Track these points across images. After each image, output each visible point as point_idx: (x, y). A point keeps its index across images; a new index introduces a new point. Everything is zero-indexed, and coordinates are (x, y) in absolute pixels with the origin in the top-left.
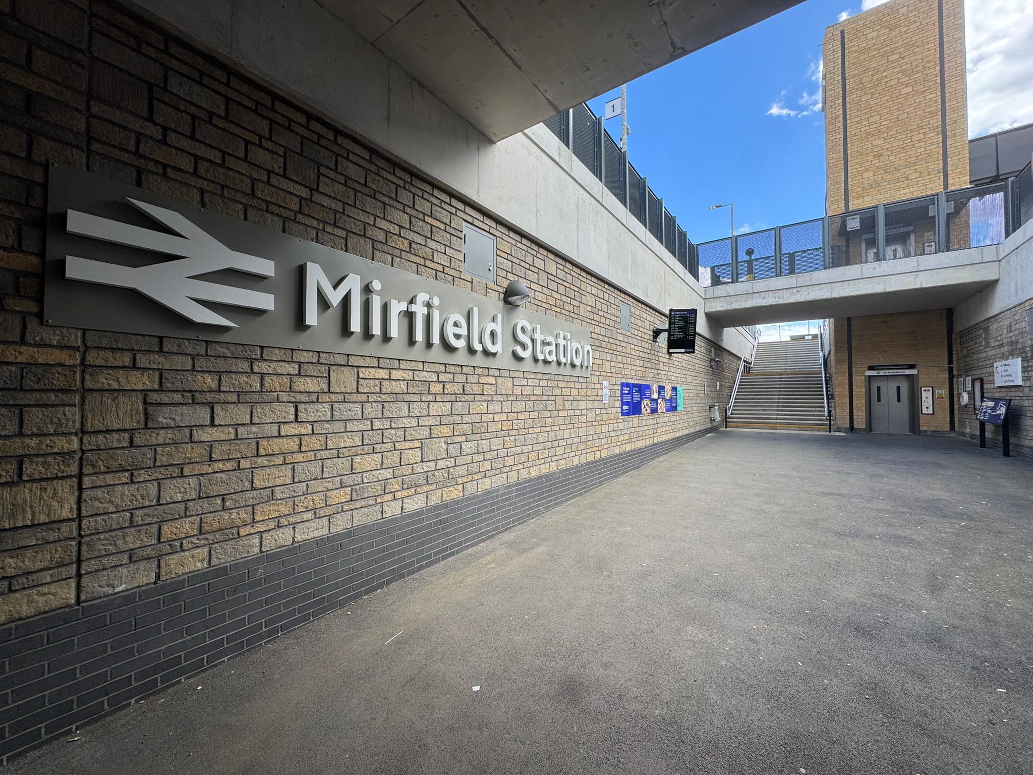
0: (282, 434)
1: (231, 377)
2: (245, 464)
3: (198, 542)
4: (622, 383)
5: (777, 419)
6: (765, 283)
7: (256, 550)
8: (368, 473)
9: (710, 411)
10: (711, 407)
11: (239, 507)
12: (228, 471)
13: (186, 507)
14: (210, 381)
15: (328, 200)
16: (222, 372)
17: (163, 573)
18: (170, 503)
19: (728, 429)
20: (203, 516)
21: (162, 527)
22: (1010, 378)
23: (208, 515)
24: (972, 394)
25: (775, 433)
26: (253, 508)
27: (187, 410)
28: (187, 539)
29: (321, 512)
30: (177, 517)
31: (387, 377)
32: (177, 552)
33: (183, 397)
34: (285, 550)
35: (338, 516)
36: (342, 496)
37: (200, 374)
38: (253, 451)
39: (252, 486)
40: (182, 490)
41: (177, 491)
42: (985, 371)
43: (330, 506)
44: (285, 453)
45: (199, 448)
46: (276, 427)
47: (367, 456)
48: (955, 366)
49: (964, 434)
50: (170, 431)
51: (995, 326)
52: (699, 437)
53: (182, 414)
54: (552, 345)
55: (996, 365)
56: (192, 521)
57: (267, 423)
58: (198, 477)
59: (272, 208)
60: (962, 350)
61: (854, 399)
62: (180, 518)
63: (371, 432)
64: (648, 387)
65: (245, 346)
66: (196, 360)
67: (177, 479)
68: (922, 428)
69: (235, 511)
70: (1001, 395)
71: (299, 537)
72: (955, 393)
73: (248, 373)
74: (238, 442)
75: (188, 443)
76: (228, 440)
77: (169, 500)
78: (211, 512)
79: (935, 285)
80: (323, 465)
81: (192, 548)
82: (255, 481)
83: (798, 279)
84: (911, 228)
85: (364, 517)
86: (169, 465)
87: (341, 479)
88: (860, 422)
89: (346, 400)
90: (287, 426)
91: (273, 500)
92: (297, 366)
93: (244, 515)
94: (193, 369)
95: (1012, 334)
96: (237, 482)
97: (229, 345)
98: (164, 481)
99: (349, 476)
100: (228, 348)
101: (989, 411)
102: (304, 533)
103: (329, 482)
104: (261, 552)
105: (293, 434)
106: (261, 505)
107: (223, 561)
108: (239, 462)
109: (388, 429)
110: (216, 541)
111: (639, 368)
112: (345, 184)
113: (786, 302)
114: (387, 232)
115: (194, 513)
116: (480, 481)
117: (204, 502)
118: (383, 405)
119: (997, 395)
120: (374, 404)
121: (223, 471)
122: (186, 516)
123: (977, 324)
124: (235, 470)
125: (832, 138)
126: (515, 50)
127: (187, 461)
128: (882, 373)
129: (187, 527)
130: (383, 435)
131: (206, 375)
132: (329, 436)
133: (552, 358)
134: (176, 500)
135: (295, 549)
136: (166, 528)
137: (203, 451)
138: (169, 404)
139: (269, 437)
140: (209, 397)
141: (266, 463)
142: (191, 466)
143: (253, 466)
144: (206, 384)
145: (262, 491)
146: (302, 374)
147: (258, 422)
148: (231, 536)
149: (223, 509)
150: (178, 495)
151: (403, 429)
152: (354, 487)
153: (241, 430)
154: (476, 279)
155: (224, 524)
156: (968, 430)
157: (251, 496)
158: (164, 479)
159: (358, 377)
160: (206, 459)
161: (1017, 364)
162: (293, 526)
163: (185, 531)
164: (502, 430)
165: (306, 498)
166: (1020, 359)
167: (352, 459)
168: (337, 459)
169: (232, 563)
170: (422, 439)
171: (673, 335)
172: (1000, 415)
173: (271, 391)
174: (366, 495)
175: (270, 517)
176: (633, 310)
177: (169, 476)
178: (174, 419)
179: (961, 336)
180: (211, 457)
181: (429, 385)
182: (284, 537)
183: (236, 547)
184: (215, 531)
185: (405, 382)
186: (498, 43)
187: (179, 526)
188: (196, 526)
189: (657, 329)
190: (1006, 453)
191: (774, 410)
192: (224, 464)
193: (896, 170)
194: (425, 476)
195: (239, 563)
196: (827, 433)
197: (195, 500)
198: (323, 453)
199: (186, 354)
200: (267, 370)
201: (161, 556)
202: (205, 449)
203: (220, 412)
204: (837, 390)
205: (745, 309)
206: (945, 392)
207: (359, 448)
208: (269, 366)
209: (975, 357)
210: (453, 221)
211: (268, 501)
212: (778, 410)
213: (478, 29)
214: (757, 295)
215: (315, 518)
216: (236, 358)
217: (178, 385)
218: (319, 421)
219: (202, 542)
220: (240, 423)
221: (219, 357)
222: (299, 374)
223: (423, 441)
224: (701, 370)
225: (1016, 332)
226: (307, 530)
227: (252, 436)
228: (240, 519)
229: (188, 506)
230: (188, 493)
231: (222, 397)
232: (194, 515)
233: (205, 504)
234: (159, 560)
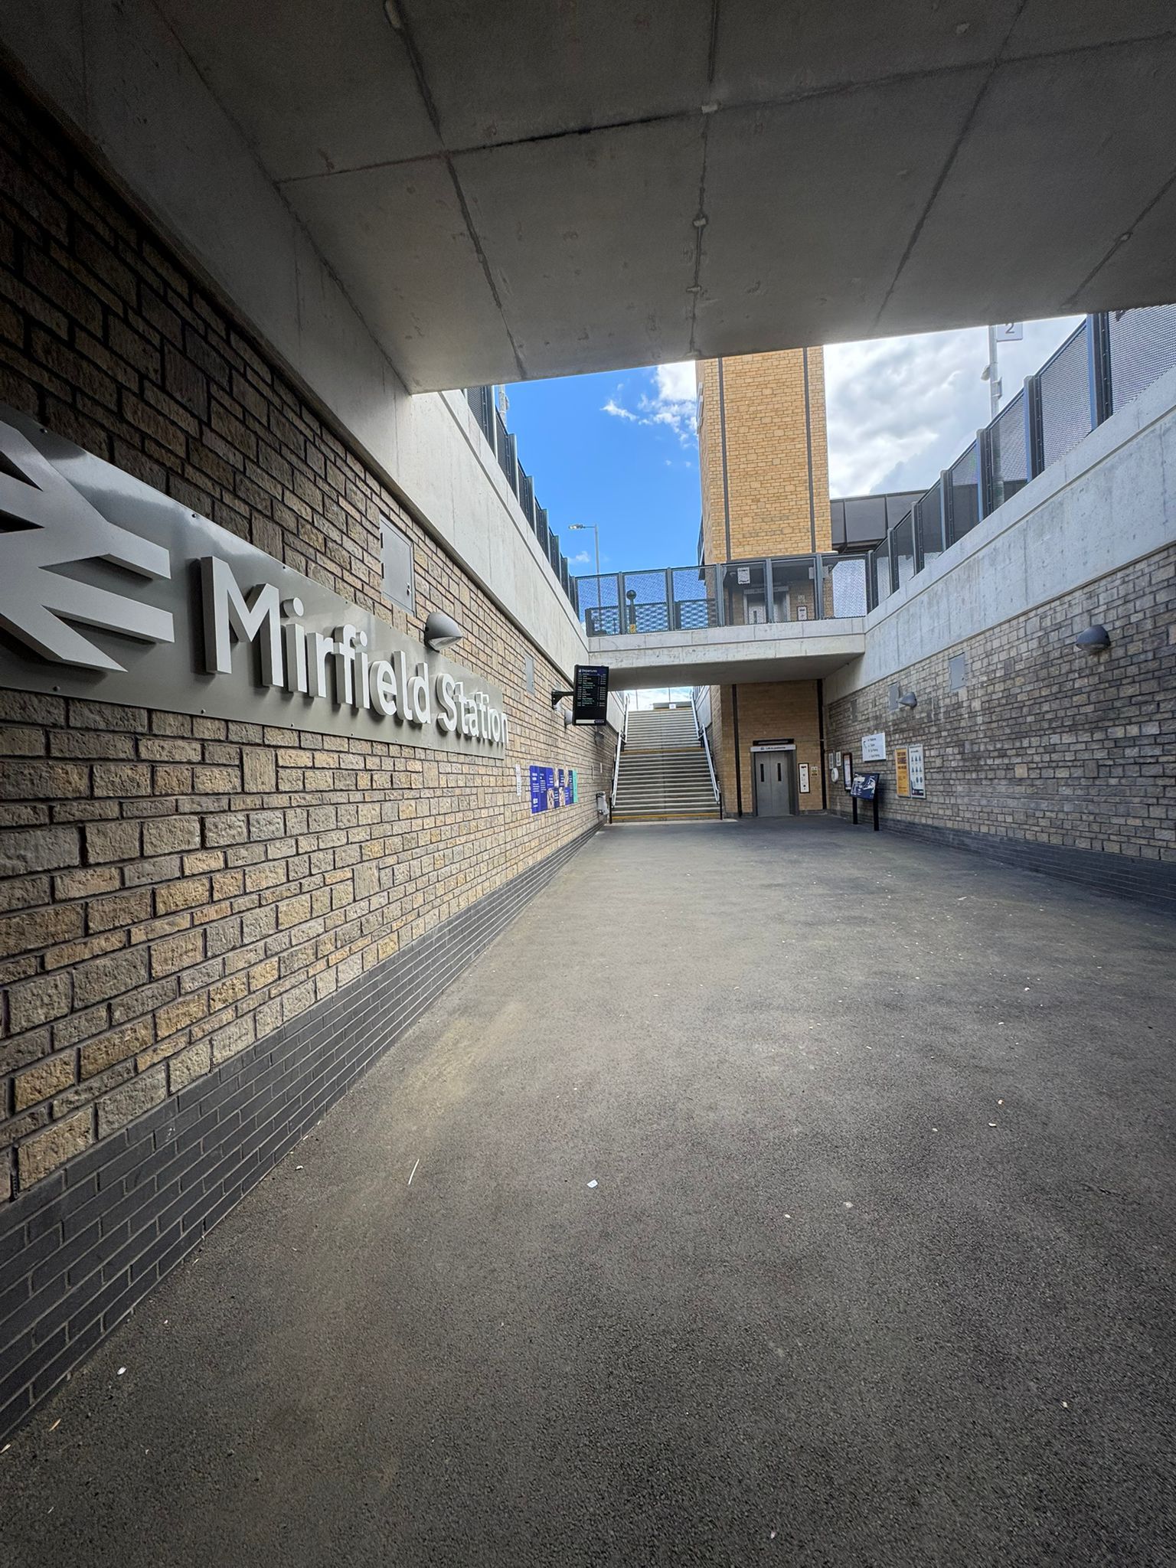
0: (187, 872)
1: (109, 771)
2: (138, 935)
3: (76, 1098)
4: (531, 767)
5: (665, 807)
6: (659, 637)
7: (162, 1092)
8: (296, 928)
9: (597, 802)
10: (598, 796)
11: (134, 1018)
12: (113, 951)
13: (52, 1034)
14: (77, 779)
15: (224, 446)
16: (94, 759)
17: (25, 1175)
18: (27, 1030)
19: (614, 824)
20: (80, 1046)
21: (17, 1082)
22: (876, 753)
23: (89, 1042)
24: (841, 770)
25: (668, 825)
26: (154, 1015)
27: (44, 839)
28: (60, 1097)
29: (244, 1005)
30: (40, 1055)
31: (310, 765)
32: (45, 1126)
33: (35, 812)
34: (203, 1082)
35: (265, 1008)
36: (265, 973)
37: (61, 764)
38: (149, 909)
39: (150, 974)
40: (46, 1000)
41: (38, 1003)
42: (853, 745)
43: (254, 992)
44: (192, 907)
45: (68, 913)
46: (175, 860)
47: (293, 900)
48: (825, 741)
49: (834, 812)
50: (17, 883)
51: (861, 700)
52: (590, 837)
53: (36, 847)
54: (473, 712)
55: (863, 739)
56: (66, 1059)
57: (165, 855)
58: (69, 969)
59: (151, 447)
60: (832, 724)
61: (742, 779)
62: (45, 1055)
63: (296, 858)
64: (551, 771)
65: (126, 709)
66: (51, 736)
67: (35, 979)
68: (802, 808)
69: (129, 1026)
70: (868, 769)
71: (219, 1056)
72: (826, 769)
73: (133, 760)
74: (126, 893)
75: (48, 904)
76: (111, 892)
77: (24, 1024)
78: (94, 1035)
79: (817, 654)
80: (242, 922)
81: (69, 1112)
82: (154, 965)
83: (694, 635)
84: (785, 589)
85: (296, 1003)
86: (21, 954)
87: (266, 943)
88: (747, 808)
89: (265, 806)
90: (192, 857)
91: (180, 995)
92: (198, 746)
93: (143, 1032)
94: (48, 755)
95: (876, 709)
96: (129, 970)
97: (103, 707)
98: (14, 987)
99: (274, 936)
100: (100, 712)
101: (861, 787)
102: (224, 1047)
103: (251, 951)
104: (170, 1094)
105: (201, 870)
106: (165, 1008)
107: (116, 1126)
108: (129, 931)
109: (314, 851)
110: (104, 1089)
111: (543, 746)
112: (243, 422)
113: (681, 663)
114: (298, 517)
115: (66, 1044)
116: (414, 923)
117: (80, 1017)
118: (308, 811)
119: (864, 770)
120: (298, 810)
121: (106, 954)
122: (54, 1051)
123: (846, 697)
124: (124, 947)
125: (712, 469)
126: (504, 280)
127: (51, 941)
128: (766, 748)
129: (58, 1071)
130: (310, 863)
131: (69, 767)
132: (247, 869)
133: (475, 732)
134: (37, 1022)
135: (217, 1075)
136: (22, 1084)
137: (74, 917)
138: (12, 827)
139: (169, 880)
140: (77, 810)
141: (168, 929)
142: (56, 950)
143: (151, 937)
144: (70, 783)
145: (164, 981)
146: (207, 761)
147: (153, 853)
148: (125, 1075)
149: (111, 1027)
150: (40, 1011)
151: (331, 851)
152: (281, 955)
153: (129, 871)
154: (396, 608)
155: (116, 1053)
156: (838, 808)
157: (149, 993)
158: (15, 981)
159: (277, 765)
160: (80, 932)
161: (881, 738)
162: (209, 1038)
163: (55, 1081)
164: (431, 843)
165: (224, 984)
166: (884, 734)
167: (277, 907)
168: (258, 910)
169: (130, 1126)
170: (353, 864)
171: (581, 701)
172: (871, 789)
173: (167, 795)
174: (296, 967)
175: (179, 1027)
176: (536, 664)
177: (22, 976)
178: (23, 858)
179: (831, 710)
180: (87, 927)
181: (357, 775)
182: (197, 1061)
183: (134, 1093)
184: (102, 1071)
185: (331, 771)
186: (485, 263)
187: (44, 1074)
188: (71, 1068)
189: (557, 692)
190: (877, 829)
191: (661, 797)
192: (107, 939)
193: (772, 521)
194: (359, 924)
195: (140, 1123)
196: (719, 821)
197: (66, 1016)
198: (240, 900)
199: (34, 724)
200: (161, 755)
201: (17, 1140)
202: (78, 913)
203: (96, 839)
204: (725, 769)
205: (637, 669)
206: (817, 768)
207: (283, 888)
208: (163, 747)
209: (844, 731)
210: (369, 510)
211: (174, 1000)
212: (665, 797)
213: (467, 233)
214: (650, 651)
215: (237, 1017)
216: (114, 732)
217: (26, 789)
218: (234, 845)
219: (83, 1097)
220: (126, 857)
221: (88, 729)
222: (203, 762)
223: (353, 867)
224: (588, 747)
225: (880, 707)
226: (228, 1041)
227: (144, 880)
228: (137, 1039)
229: (55, 1031)
230: (56, 1004)
231: (97, 808)
232: (66, 1047)
233: (80, 1021)
234: (15, 1151)
